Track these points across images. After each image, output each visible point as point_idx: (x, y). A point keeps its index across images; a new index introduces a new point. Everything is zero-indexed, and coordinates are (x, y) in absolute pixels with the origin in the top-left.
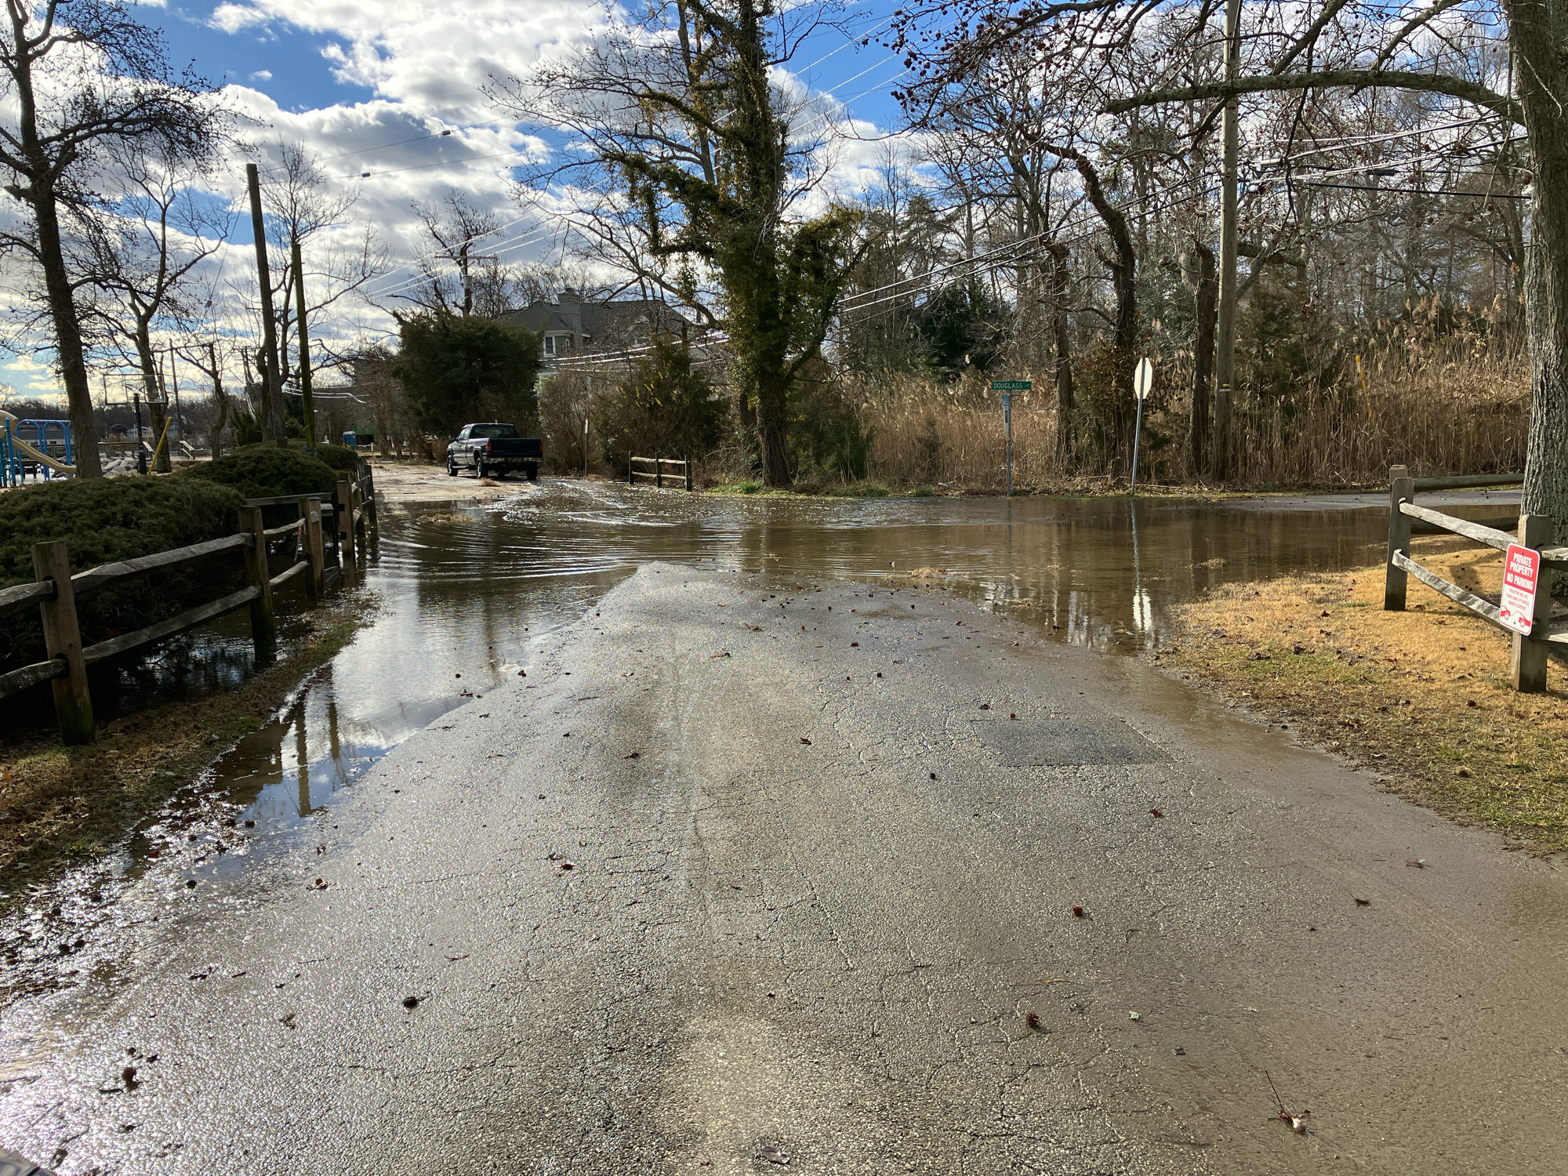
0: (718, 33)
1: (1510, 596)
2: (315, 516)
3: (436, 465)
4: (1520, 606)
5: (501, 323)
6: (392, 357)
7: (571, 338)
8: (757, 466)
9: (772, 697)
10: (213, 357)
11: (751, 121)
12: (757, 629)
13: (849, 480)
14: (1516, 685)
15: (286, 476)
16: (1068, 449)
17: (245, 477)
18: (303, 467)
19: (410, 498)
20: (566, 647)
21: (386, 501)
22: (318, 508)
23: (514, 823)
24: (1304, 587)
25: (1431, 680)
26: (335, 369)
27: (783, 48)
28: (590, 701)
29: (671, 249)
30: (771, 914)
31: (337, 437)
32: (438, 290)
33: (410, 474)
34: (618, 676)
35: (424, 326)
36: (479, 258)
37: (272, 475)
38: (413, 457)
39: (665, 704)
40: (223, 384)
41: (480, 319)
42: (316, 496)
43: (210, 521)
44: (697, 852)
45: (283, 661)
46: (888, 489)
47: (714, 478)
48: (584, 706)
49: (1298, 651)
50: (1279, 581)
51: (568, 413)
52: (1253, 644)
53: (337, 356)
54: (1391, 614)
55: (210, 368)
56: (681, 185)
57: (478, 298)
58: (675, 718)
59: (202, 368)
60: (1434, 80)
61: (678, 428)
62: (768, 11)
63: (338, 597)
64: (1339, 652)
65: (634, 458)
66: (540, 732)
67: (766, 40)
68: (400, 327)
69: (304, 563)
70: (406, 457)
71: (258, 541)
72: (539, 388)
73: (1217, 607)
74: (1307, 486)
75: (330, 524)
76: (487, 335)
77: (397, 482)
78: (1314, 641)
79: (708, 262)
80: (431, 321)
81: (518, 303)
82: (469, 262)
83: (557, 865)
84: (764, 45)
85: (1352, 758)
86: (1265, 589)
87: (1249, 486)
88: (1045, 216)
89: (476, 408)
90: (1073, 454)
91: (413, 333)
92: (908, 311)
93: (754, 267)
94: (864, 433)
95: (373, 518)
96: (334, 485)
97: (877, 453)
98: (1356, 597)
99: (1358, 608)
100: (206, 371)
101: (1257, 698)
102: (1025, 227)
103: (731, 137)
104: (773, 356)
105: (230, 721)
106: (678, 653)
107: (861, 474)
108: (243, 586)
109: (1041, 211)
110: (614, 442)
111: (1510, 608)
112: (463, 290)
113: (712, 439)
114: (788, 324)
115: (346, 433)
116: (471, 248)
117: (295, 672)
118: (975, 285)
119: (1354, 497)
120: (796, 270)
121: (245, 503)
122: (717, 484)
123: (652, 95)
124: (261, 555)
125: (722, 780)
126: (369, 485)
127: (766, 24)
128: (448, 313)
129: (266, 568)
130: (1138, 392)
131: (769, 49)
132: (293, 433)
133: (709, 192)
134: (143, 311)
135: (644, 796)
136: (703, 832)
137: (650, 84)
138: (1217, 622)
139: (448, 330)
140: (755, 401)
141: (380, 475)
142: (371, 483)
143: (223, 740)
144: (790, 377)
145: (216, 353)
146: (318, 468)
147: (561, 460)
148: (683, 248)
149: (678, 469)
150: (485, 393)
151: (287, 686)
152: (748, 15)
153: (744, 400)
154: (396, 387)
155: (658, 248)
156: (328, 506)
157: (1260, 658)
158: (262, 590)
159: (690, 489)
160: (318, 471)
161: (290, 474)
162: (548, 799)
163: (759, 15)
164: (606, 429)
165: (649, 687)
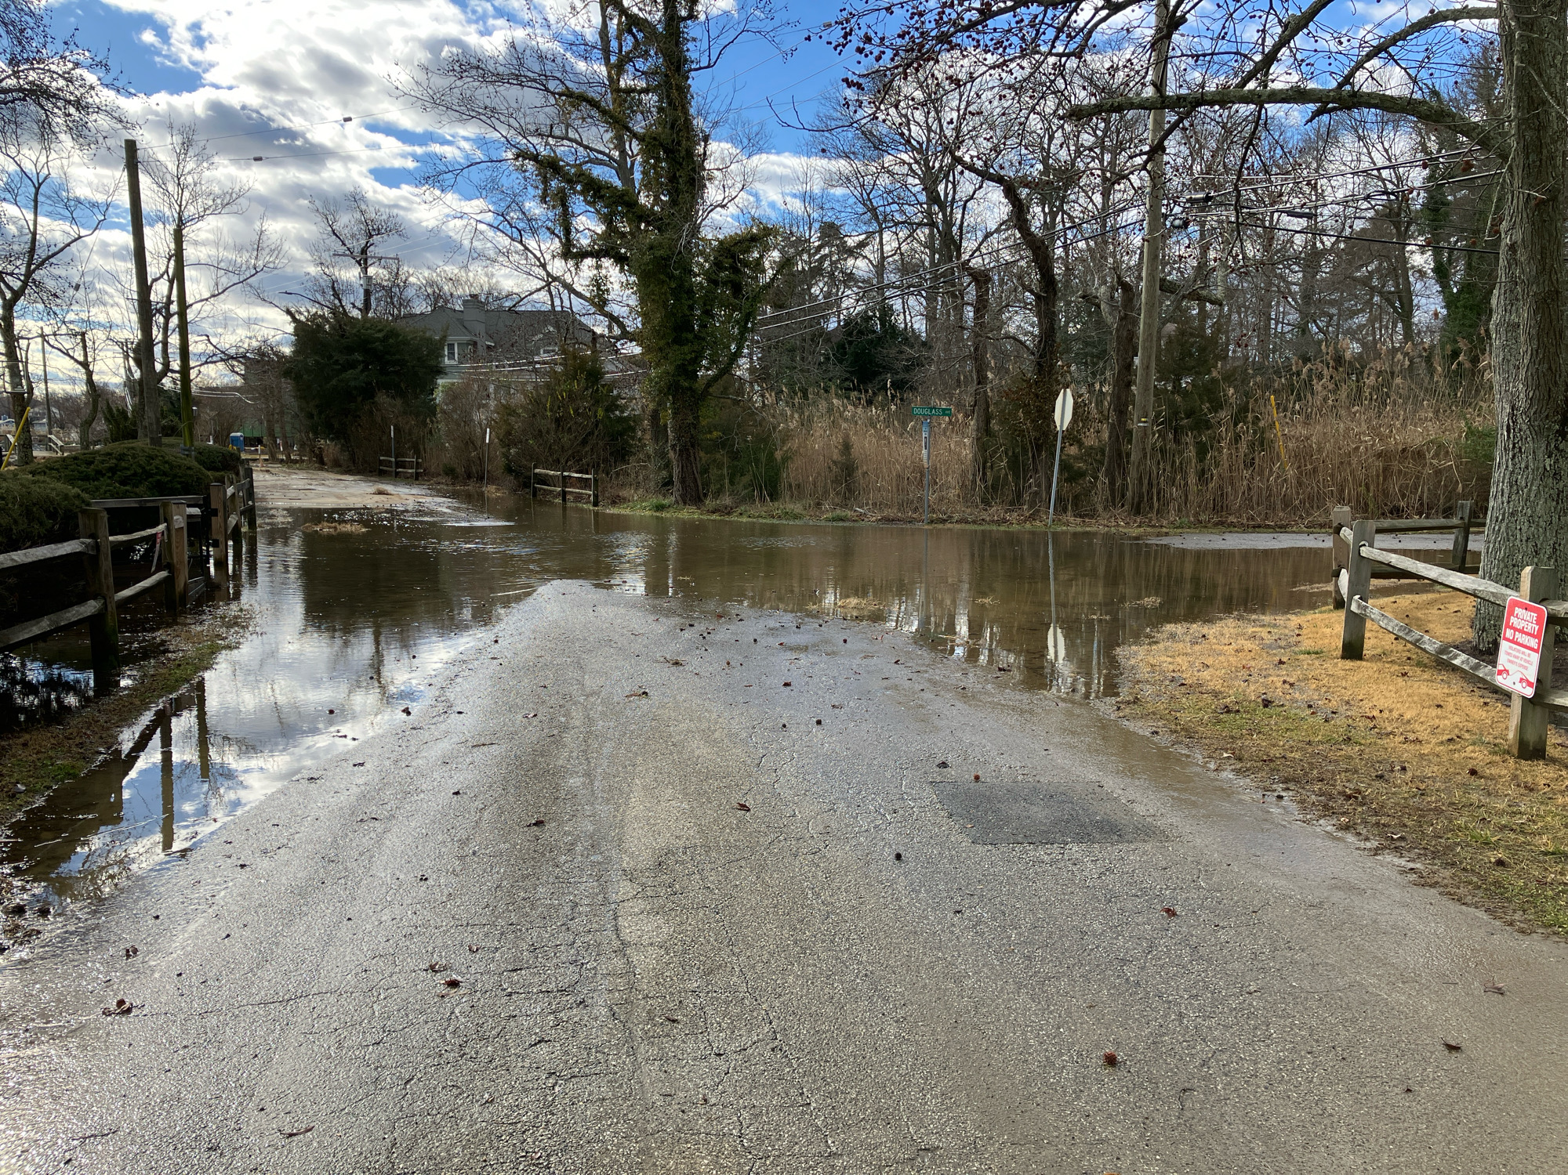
0: (640, 36)
1: (1509, 654)
2: (179, 521)
3: (327, 471)
4: (1521, 665)
5: (400, 325)
6: (284, 357)
7: (475, 344)
8: (668, 483)
9: (700, 749)
10: (85, 347)
11: (672, 127)
12: (677, 663)
13: (762, 499)
14: (1515, 751)
15: (151, 475)
16: (984, 479)
17: (103, 475)
18: (172, 467)
19: (296, 504)
20: (459, 680)
21: (270, 505)
22: (183, 513)
23: (386, 917)
24: (1250, 630)
25: (1417, 741)
26: (221, 365)
27: (707, 53)
28: (485, 749)
29: (583, 255)
30: (720, 1062)
31: (222, 436)
32: (336, 289)
33: (297, 480)
34: (519, 717)
35: (320, 327)
36: (380, 259)
37: (135, 474)
38: (303, 461)
39: (574, 754)
40: (95, 378)
41: (380, 320)
42: (183, 499)
43: (41, 524)
44: (618, 963)
45: (125, 688)
46: (804, 512)
47: (624, 493)
48: (478, 754)
49: (1267, 703)
50: (1222, 623)
51: (467, 420)
52: (1216, 694)
53: (223, 352)
54: (1349, 664)
55: (81, 359)
56: (595, 191)
57: (378, 300)
58: (587, 774)
59: (72, 358)
60: (1409, 103)
61: (584, 442)
62: (692, 16)
63: (203, 612)
64: (1310, 706)
65: (537, 471)
66: (424, 787)
67: (690, 45)
68: (293, 325)
69: (163, 574)
70: (295, 462)
71: (102, 549)
72: (439, 396)
73: (1166, 649)
74: (1222, 523)
75: (199, 530)
76: (386, 338)
77: (285, 487)
78: (1279, 692)
79: (622, 270)
80: (326, 320)
81: (421, 307)
82: (370, 262)
83: (440, 979)
84: (688, 50)
85: (1367, 839)
86: (1210, 630)
87: (1165, 523)
88: (959, 247)
89: (371, 412)
90: (990, 483)
91: (306, 333)
92: (821, 336)
93: (671, 277)
94: (778, 455)
95: (252, 524)
96: (208, 487)
97: (791, 474)
98: (1307, 644)
99: (1314, 656)
100: (76, 361)
101: (1240, 759)
102: (937, 256)
103: (650, 143)
104: (687, 370)
105: (45, 766)
106: (588, 690)
107: (774, 496)
108: (82, 600)
109: (954, 242)
110: (517, 453)
111: (1508, 666)
112: (362, 291)
113: (622, 454)
114: (704, 339)
115: (233, 434)
116: (372, 248)
117: (138, 702)
118: (886, 312)
119: (1272, 535)
120: (713, 282)
121: (88, 504)
122: (624, 500)
123: (569, 94)
124: (106, 564)
125: (646, 859)
126: (250, 492)
127: (692, 30)
128: (345, 313)
129: (111, 580)
130: (1058, 424)
131: (692, 55)
132: (171, 431)
133: (626, 198)
134: (8, 295)
135: (551, 880)
136: (627, 934)
137: (568, 84)
138: (1171, 667)
139: (344, 331)
140: (668, 418)
141: (261, 479)
142: (252, 486)
143: (32, 791)
144: (706, 393)
145: (89, 344)
146: (189, 468)
147: (460, 470)
148: (597, 255)
149: (585, 483)
150: (382, 398)
151: (125, 720)
152: (672, 20)
153: (655, 417)
154: (287, 386)
155: (571, 252)
156: (196, 511)
157: (1228, 712)
158: (105, 604)
159: (596, 504)
160: (189, 472)
161: (156, 474)
162: (431, 882)
163: (684, 19)
164: (507, 439)
165: (555, 732)
